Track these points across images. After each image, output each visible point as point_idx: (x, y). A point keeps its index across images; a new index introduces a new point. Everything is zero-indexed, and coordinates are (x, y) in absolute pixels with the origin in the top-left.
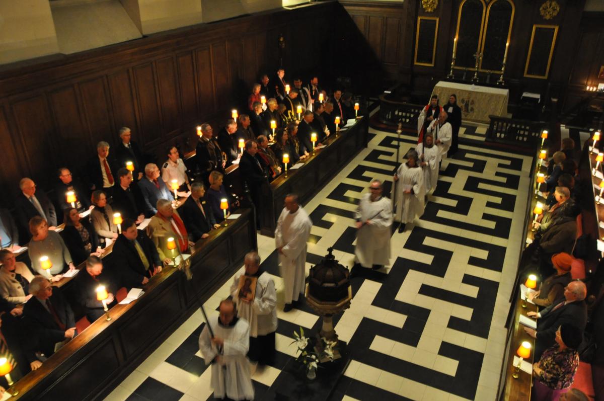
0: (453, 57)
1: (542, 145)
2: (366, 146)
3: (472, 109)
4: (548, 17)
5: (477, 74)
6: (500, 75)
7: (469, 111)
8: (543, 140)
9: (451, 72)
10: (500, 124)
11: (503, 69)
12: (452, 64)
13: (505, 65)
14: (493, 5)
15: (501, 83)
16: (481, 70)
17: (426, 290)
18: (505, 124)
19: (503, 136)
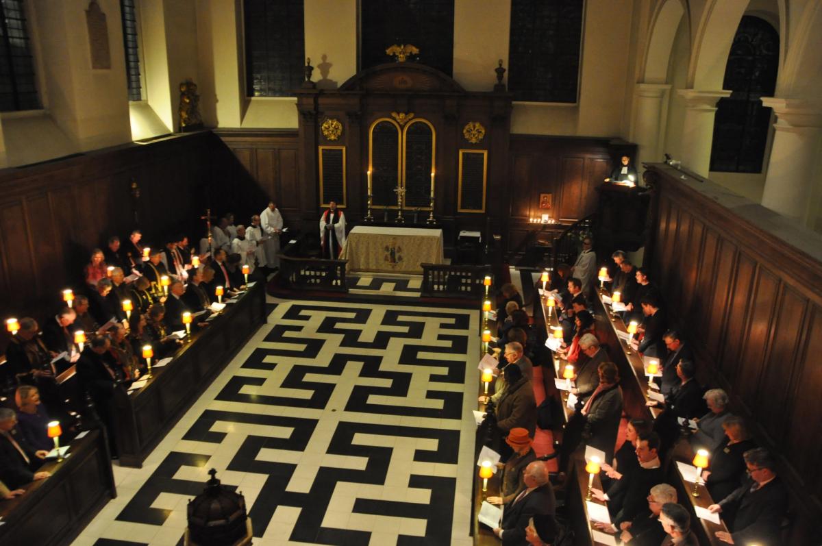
0: (369, 194)
1: (487, 294)
2: (265, 322)
3: (400, 258)
4: (474, 141)
5: (402, 213)
6: (429, 212)
7: (397, 260)
8: (487, 287)
9: (369, 213)
10: (436, 273)
11: (432, 204)
12: (369, 202)
13: (433, 199)
14: (409, 128)
15: (431, 222)
16: (405, 208)
17: (363, 506)
18: (442, 273)
19: (441, 287)
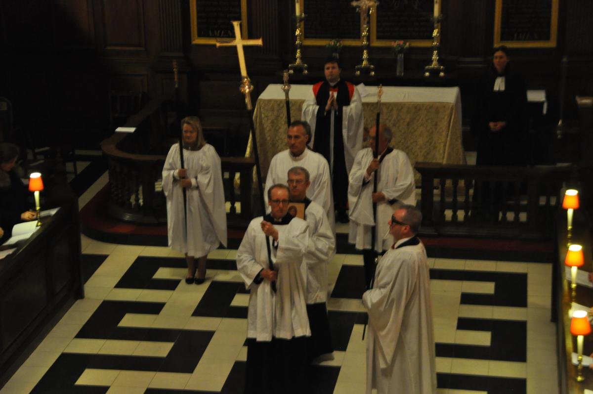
0: (298, 13)
1: (570, 227)
2: (79, 294)
5: (368, 53)
6: (430, 50)
8: (570, 213)
10: (449, 183)
11: (435, 33)
12: (298, 32)
13: (438, 21)
15: (434, 72)
16: (376, 43)
18: (462, 183)
19: (461, 214)
